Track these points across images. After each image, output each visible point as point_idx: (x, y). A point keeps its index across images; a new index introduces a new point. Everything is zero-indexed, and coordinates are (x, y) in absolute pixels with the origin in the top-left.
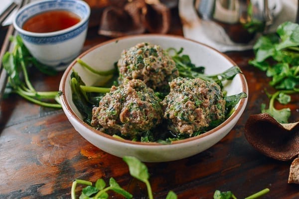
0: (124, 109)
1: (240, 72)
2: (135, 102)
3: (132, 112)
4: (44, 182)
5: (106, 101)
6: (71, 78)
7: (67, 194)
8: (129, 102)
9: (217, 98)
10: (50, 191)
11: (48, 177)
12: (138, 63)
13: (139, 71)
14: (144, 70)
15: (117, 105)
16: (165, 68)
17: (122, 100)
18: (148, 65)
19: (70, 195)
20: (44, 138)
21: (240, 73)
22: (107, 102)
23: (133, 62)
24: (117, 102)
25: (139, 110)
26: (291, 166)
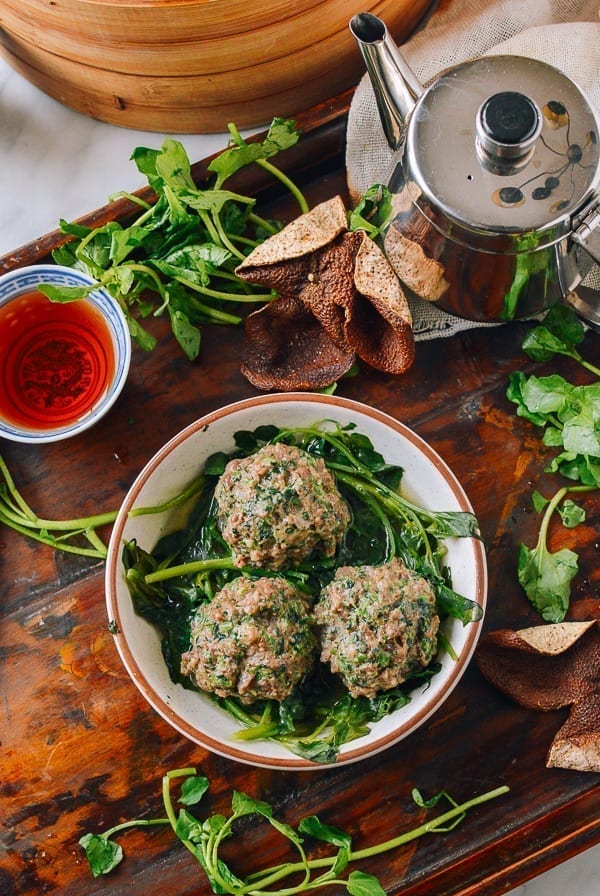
0: (246, 679)
1: (473, 535)
2: (265, 662)
3: (261, 682)
4: (108, 770)
5: (208, 656)
6: (126, 569)
7: (155, 795)
8: (253, 661)
9: (424, 624)
10: (123, 791)
11: (113, 757)
12: (261, 539)
13: (265, 552)
14: (274, 551)
15: (232, 669)
16: (319, 531)
17: (240, 658)
18: (283, 542)
19: (162, 795)
20: (83, 652)
21: (476, 537)
22: (210, 659)
23: (251, 535)
24: (230, 662)
25: (273, 679)
26: (553, 748)
